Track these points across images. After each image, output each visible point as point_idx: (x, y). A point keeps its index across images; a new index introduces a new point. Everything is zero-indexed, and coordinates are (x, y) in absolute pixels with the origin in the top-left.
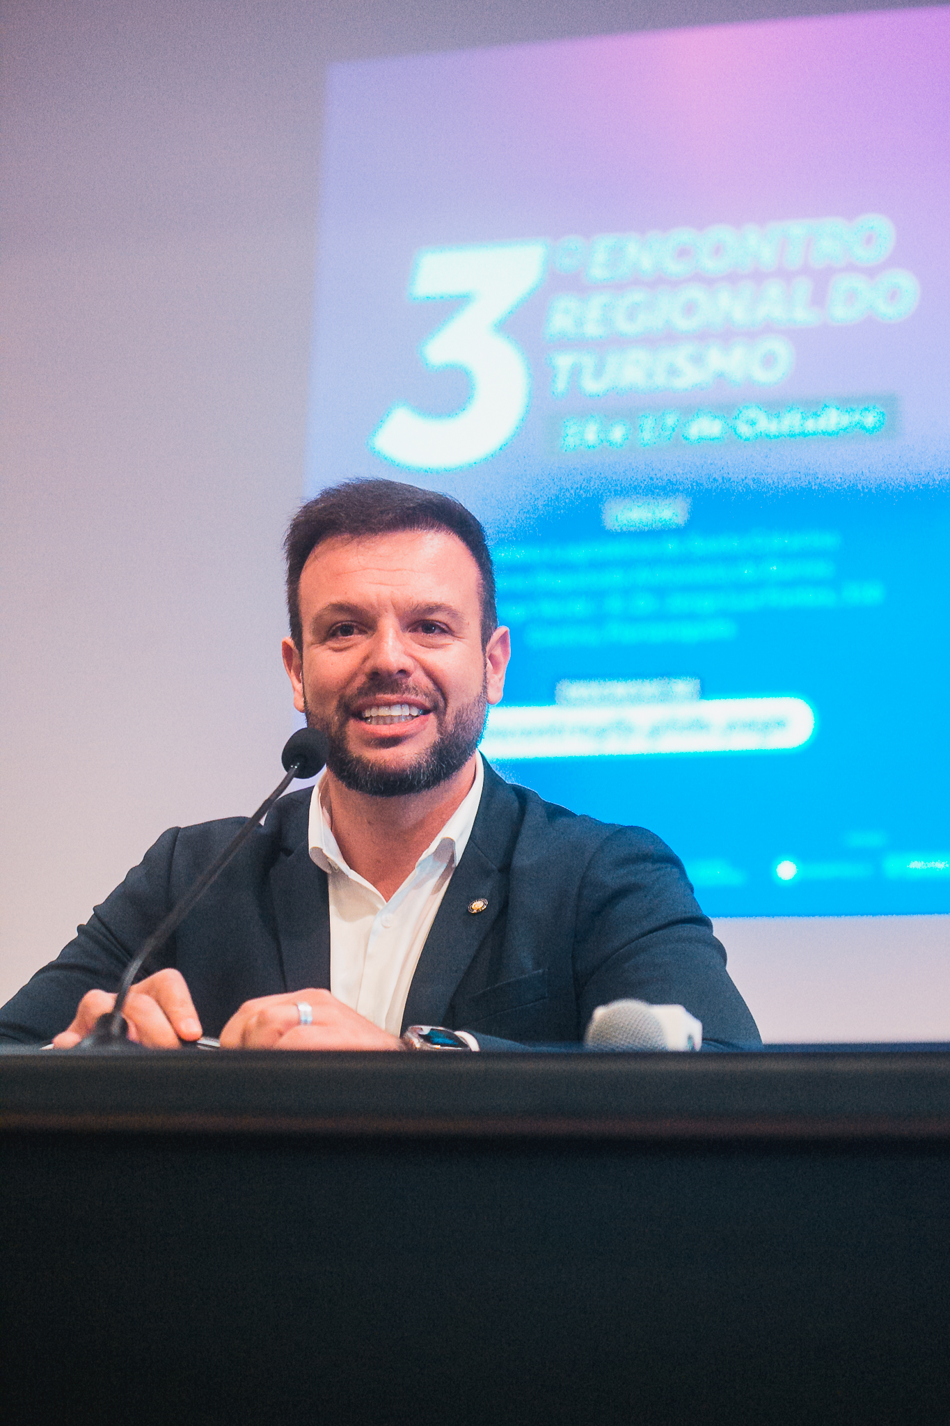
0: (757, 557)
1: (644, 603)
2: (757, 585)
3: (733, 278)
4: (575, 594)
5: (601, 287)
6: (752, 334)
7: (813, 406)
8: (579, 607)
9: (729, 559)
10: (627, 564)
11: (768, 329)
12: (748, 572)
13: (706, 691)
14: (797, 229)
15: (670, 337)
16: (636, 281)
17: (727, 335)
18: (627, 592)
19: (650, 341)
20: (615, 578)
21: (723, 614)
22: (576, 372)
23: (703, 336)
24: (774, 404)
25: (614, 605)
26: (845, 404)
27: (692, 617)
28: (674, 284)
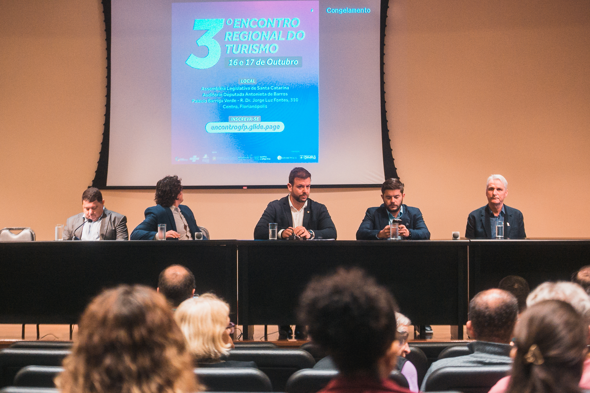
0: (272, 91)
1: (247, 100)
2: (273, 97)
3: (266, 29)
4: (232, 98)
5: (237, 30)
6: (271, 43)
7: (284, 59)
8: (234, 101)
9: (266, 91)
10: (244, 92)
11: (274, 41)
12: (270, 94)
13: (263, 120)
14: (280, 20)
15: (253, 42)
16: (245, 29)
17: (265, 42)
18: (244, 98)
19: (247, 42)
20: (241, 95)
21: (264, 103)
22: (232, 48)
23: (260, 42)
24: (275, 58)
25: (241, 100)
26: (290, 59)
27: (258, 104)
28: (254, 30)
